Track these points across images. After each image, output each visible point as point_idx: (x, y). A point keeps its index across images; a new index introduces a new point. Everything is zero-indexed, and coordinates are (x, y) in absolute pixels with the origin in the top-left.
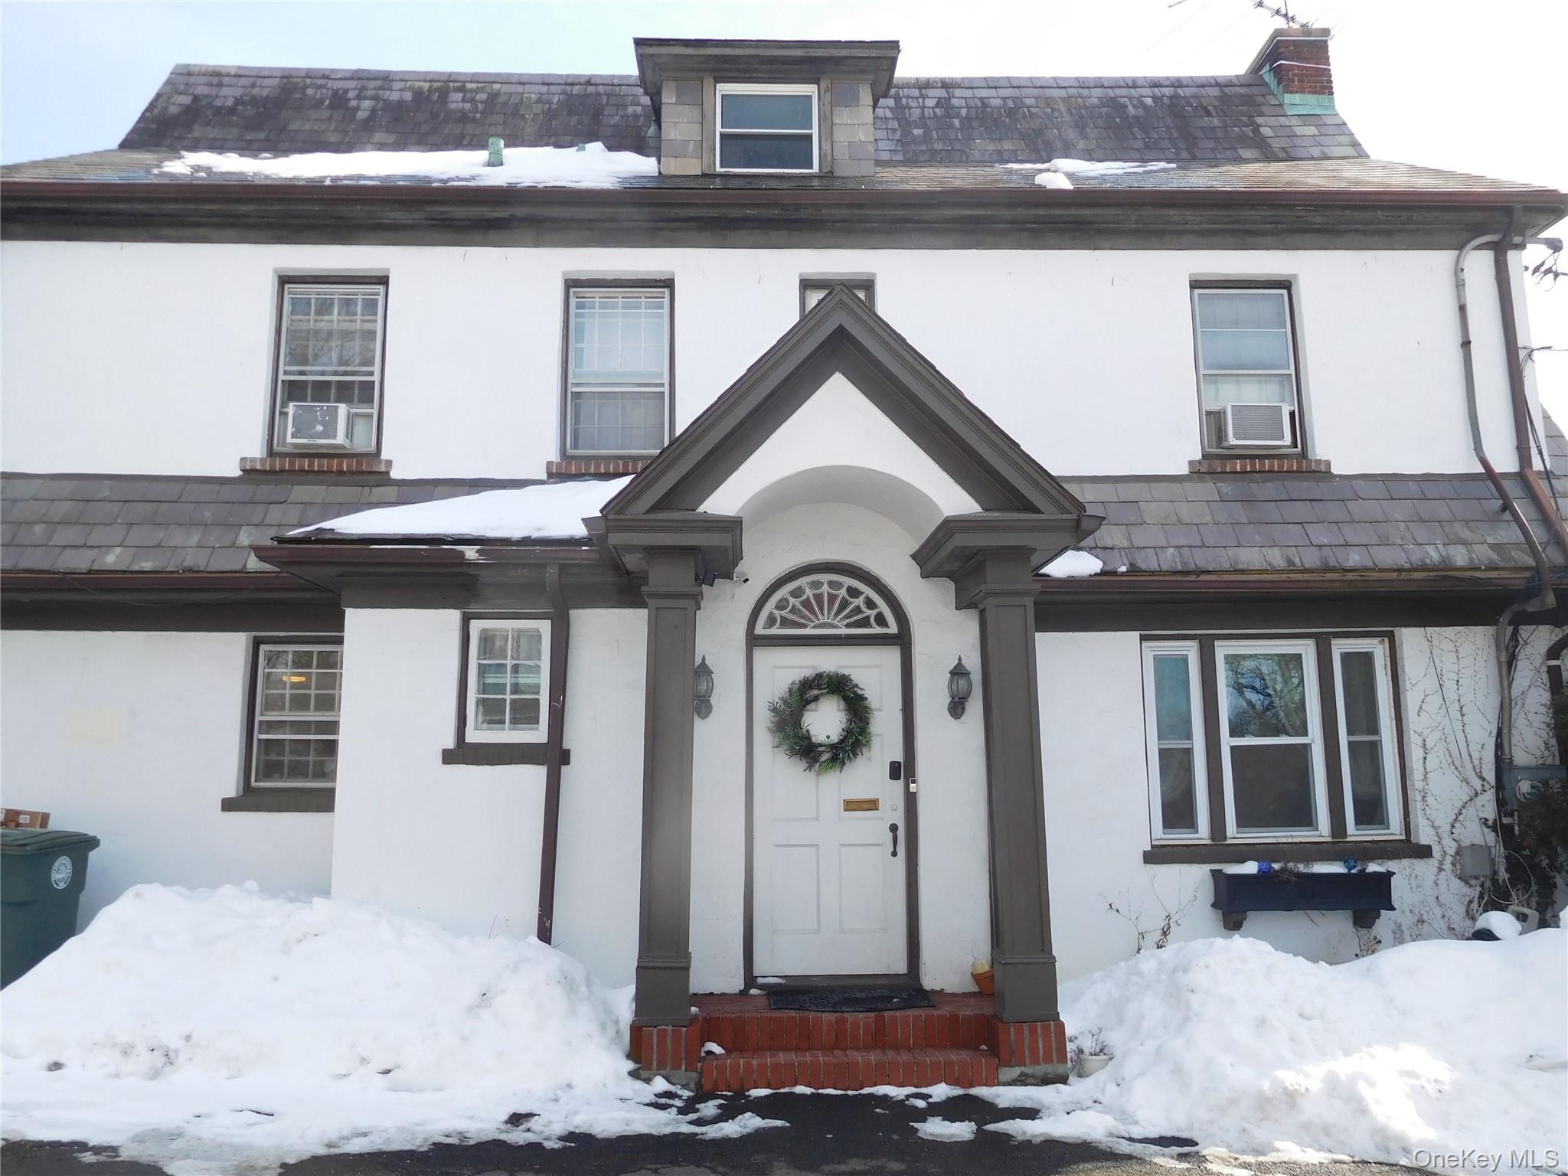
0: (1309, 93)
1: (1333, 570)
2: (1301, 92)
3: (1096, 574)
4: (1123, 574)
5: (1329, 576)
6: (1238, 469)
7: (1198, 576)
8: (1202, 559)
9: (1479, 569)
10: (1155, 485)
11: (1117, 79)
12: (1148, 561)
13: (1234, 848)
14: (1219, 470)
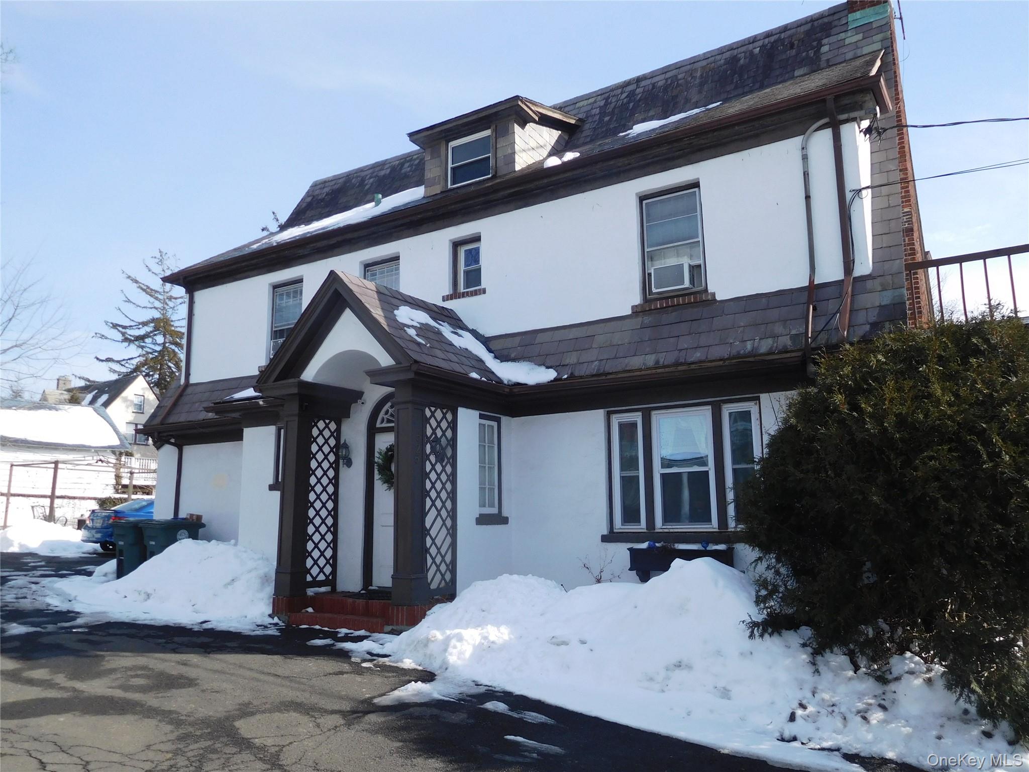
0: (868, 7)
1: (681, 364)
2: (862, 9)
3: (551, 381)
4: (565, 379)
5: (680, 368)
6: (658, 306)
7: (606, 376)
8: (609, 367)
9: (773, 353)
10: (608, 324)
11: (744, 40)
12: (583, 371)
13: (661, 534)
14: (647, 309)
